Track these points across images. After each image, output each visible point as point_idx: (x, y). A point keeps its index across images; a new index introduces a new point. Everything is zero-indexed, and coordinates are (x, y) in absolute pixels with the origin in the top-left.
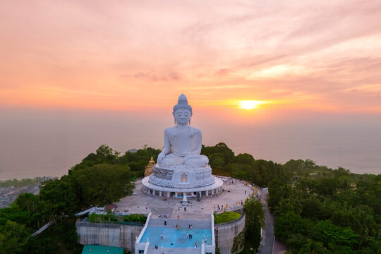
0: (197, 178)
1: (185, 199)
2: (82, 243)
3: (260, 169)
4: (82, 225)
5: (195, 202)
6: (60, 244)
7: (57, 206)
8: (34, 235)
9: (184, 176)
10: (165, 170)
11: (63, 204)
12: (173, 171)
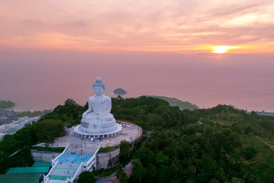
0: (102, 128)
1: (92, 139)
2: (35, 160)
3: (166, 117)
4: (34, 152)
5: (98, 141)
6: (23, 160)
7: (20, 142)
8: (10, 156)
9: (95, 126)
10: (85, 123)
11: (23, 142)
12: (88, 123)
